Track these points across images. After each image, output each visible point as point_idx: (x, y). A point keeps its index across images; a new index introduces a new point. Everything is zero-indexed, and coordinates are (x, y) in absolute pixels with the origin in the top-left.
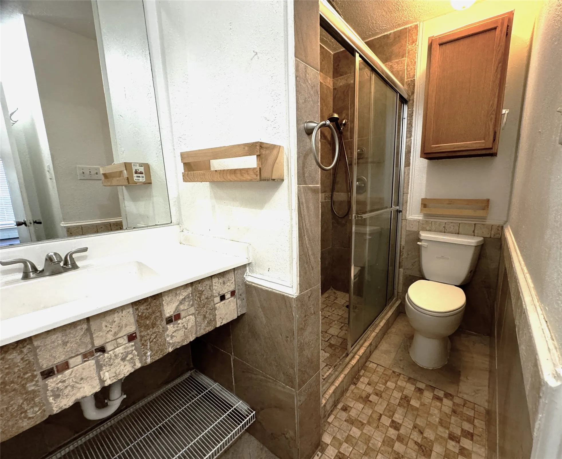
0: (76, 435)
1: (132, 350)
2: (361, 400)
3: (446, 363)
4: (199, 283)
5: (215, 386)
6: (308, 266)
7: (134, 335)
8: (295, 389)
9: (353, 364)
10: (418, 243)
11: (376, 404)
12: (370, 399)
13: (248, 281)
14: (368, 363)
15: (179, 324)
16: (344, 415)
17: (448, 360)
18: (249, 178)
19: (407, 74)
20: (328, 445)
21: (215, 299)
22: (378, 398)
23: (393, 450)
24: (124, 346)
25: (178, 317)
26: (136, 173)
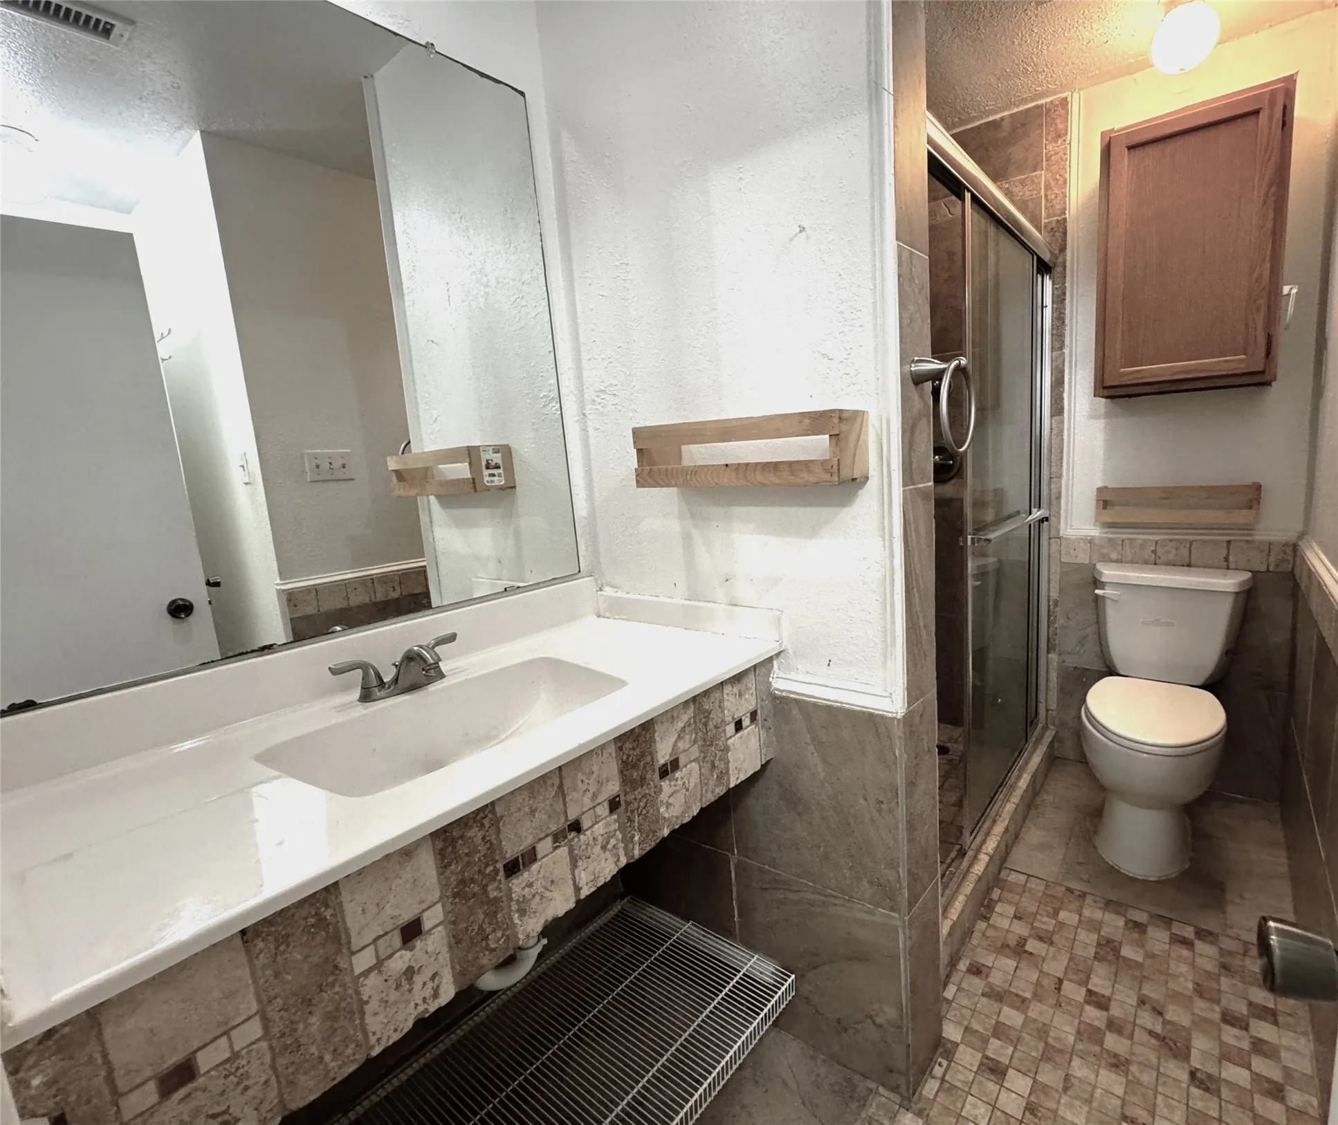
0: (432, 1033)
1: (615, 831)
2: (1007, 950)
3: (1187, 866)
4: (705, 696)
5: (688, 930)
6: (919, 651)
7: (617, 799)
8: (899, 914)
9: (980, 874)
10: (1097, 591)
11: (1044, 960)
12: (1027, 948)
13: (778, 690)
14: (1004, 874)
15: (677, 779)
16: (977, 983)
17: (1191, 860)
18: (812, 479)
19: (1046, 208)
20: (957, 1044)
21: (727, 728)
22: (1046, 946)
23: (1103, 1049)
24: (604, 821)
25: (674, 765)
26: (488, 468)
